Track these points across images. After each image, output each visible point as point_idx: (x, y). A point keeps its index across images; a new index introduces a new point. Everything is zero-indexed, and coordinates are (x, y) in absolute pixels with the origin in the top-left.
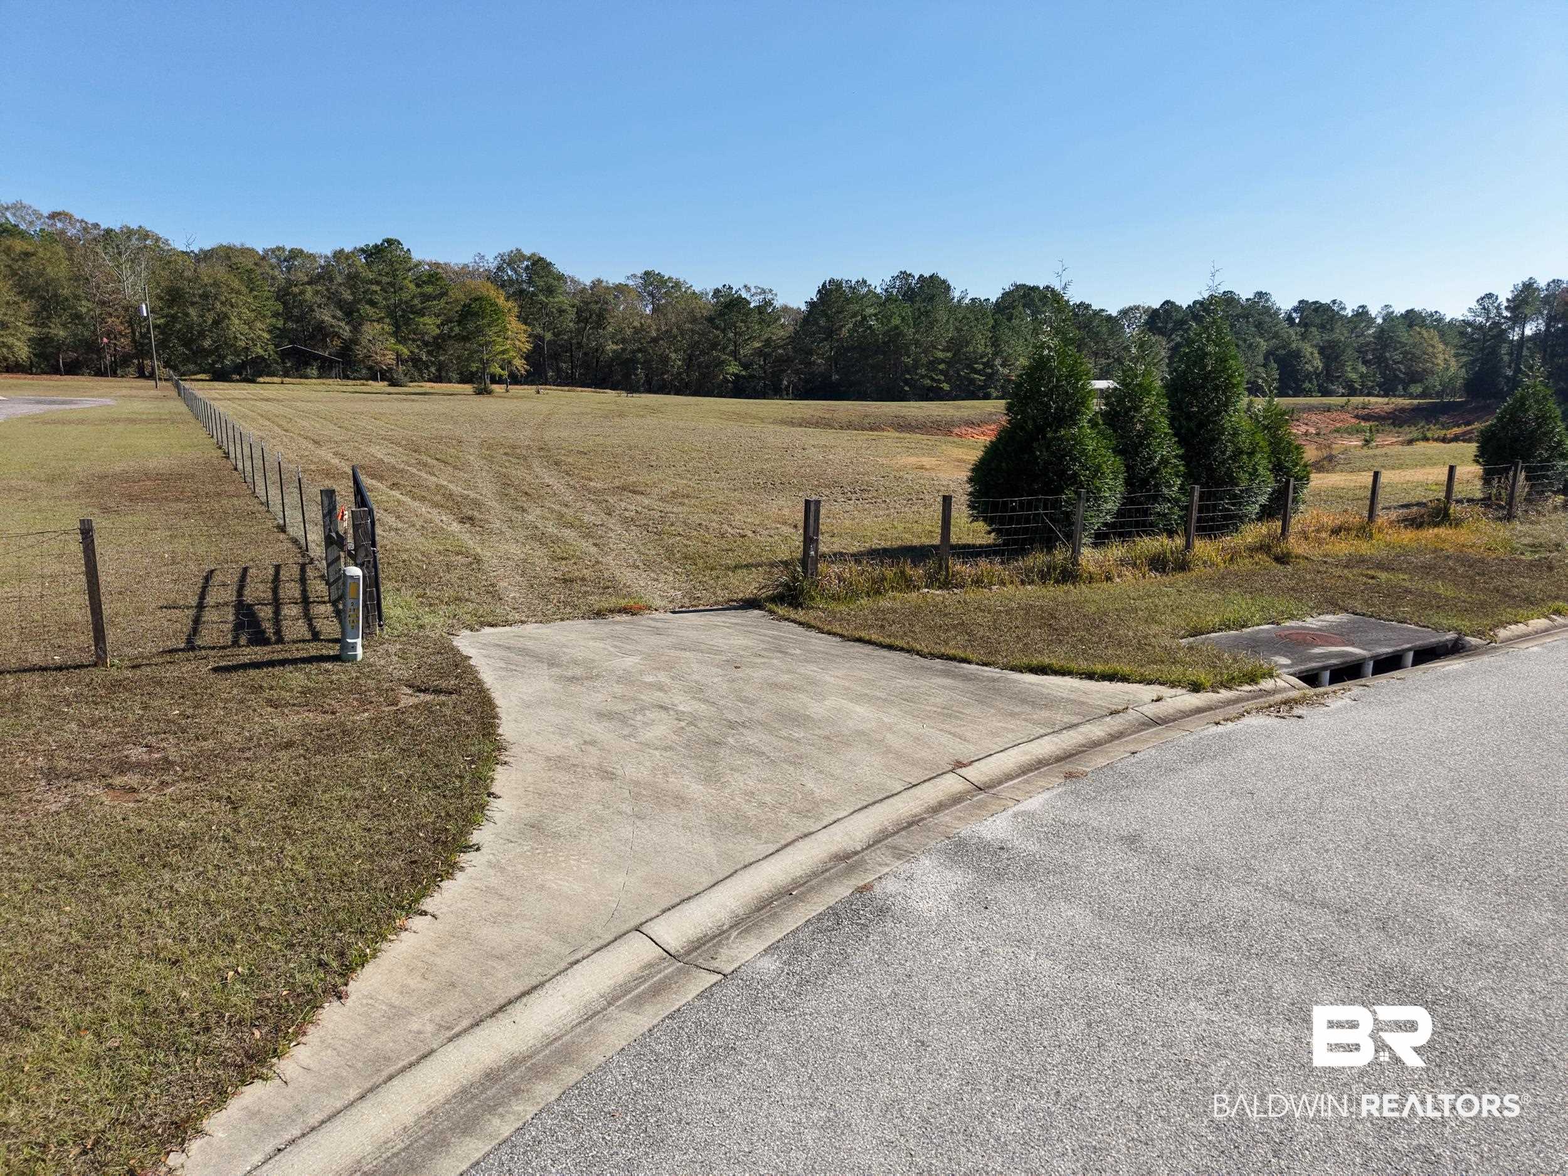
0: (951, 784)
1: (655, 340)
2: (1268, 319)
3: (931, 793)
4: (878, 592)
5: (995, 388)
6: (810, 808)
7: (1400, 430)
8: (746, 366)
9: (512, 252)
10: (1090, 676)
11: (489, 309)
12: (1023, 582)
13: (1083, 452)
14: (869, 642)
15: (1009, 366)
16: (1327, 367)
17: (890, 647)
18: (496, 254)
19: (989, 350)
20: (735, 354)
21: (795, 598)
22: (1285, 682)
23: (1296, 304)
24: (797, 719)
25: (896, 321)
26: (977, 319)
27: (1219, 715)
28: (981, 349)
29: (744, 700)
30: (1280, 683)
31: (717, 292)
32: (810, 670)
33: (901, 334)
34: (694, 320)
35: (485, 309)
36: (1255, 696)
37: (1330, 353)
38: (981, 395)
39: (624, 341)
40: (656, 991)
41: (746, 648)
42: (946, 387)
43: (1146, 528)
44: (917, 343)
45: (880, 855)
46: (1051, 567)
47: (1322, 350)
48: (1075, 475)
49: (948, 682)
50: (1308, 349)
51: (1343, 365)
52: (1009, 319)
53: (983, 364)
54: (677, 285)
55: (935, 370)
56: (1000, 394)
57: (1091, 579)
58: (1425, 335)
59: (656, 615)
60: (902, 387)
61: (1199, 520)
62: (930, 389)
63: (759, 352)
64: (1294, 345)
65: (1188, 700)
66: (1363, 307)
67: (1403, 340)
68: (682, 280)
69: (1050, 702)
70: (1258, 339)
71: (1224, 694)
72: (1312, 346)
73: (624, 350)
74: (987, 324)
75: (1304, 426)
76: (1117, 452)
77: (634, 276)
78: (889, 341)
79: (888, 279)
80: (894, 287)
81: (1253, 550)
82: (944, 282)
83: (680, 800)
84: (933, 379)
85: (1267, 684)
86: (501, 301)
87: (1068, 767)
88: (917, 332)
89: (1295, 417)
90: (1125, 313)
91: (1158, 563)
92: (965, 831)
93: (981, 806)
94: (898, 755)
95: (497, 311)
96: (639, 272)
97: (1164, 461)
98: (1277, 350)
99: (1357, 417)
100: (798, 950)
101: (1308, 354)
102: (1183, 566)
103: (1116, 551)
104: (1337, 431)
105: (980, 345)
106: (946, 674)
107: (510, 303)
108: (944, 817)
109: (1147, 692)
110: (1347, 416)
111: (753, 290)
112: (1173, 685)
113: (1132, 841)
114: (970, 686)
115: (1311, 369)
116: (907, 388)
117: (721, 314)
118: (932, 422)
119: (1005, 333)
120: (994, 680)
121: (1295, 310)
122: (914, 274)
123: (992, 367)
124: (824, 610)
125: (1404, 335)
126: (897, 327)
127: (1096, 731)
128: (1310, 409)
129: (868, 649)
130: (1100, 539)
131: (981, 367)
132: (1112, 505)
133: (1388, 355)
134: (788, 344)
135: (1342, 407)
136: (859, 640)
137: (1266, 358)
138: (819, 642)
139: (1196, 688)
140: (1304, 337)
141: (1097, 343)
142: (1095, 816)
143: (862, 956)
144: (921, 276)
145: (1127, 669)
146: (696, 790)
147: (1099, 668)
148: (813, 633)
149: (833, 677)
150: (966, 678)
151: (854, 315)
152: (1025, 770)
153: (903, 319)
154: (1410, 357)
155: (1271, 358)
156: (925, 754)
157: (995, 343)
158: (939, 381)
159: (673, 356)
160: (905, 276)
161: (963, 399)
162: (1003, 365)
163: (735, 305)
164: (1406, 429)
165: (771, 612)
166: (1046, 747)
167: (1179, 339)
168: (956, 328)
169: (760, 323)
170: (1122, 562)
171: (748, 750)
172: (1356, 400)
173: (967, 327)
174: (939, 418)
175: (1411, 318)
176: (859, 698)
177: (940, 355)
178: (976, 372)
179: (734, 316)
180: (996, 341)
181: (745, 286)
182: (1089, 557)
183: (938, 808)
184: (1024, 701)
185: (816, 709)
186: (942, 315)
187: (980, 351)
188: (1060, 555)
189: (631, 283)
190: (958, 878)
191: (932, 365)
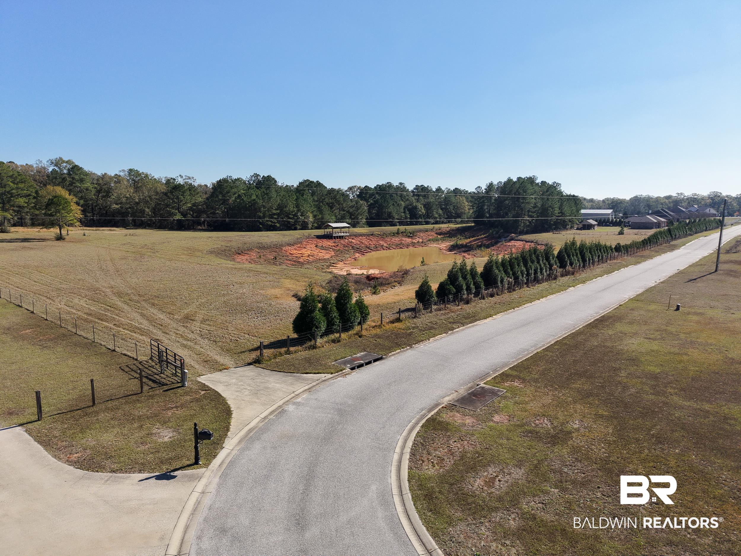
0: (293, 395)
1: (137, 203)
2: (405, 193)
3: (290, 397)
4: (275, 358)
5: (299, 225)
6: (274, 401)
7: (451, 239)
8: (184, 215)
9: (57, 158)
10: (315, 373)
11: (63, 202)
12: (305, 350)
13: (317, 318)
14: (276, 371)
15: (304, 215)
16: (427, 212)
17: (280, 372)
18: (48, 160)
19: (295, 209)
20: (178, 209)
21: (259, 362)
22: (348, 370)
23: (415, 187)
24: (267, 388)
25: (254, 197)
26: (289, 196)
27: (335, 378)
28: (292, 209)
29: (258, 386)
30: (346, 371)
31: (168, 181)
32: (267, 378)
33: (256, 203)
34: (157, 193)
35: (61, 201)
36: (341, 374)
37: (428, 206)
38: (293, 228)
39: (121, 203)
40: (263, 421)
41: (253, 375)
42: (278, 225)
43: (332, 332)
44: (264, 207)
45: (284, 405)
46: (311, 346)
47: (425, 206)
48: (315, 324)
49: (291, 378)
50: (420, 206)
51: (433, 211)
52: (303, 195)
53: (293, 215)
54: (147, 176)
55: (272, 218)
56: (301, 227)
57: (319, 347)
58: (461, 199)
59: (232, 369)
60: (259, 226)
61: (342, 328)
62: (271, 226)
63: (190, 209)
64: (414, 204)
65: (330, 376)
66: (439, 187)
67: (453, 201)
68: (149, 173)
69: (308, 379)
70: (401, 202)
71: (337, 374)
72: (420, 204)
73: (121, 207)
74: (293, 198)
75: (418, 239)
76: (324, 316)
77: (124, 171)
78: (251, 205)
79: (249, 177)
80: (252, 180)
81: (355, 334)
82: (274, 179)
83: (256, 402)
84: (271, 221)
85: (344, 371)
86: (67, 196)
87: (309, 390)
88: (264, 202)
89: (415, 235)
90: (350, 189)
91: (334, 341)
92: (295, 401)
93: (297, 397)
94: (285, 392)
95: (67, 202)
96: (127, 168)
97: (335, 317)
98: (408, 206)
99: (436, 234)
100: (277, 416)
101: (419, 207)
102: (339, 341)
103: (325, 339)
104: (429, 240)
105: (291, 207)
106: (291, 376)
107: (71, 196)
108: (292, 400)
109: (323, 375)
110: (433, 233)
111: (184, 177)
112: (328, 373)
113: (316, 399)
114: (295, 378)
115: (421, 213)
116: (261, 226)
117: (171, 192)
118: (274, 245)
119: (301, 201)
120: (299, 376)
121: (415, 189)
122: (260, 174)
123: (297, 216)
124: (265, 364)
125: (453, 200)
126: (254, 200)
127: (314, 384)
128: (420, 231)
129: (276, 372)
130: (322, 336)
131: (292, 216)
132: (323, 329)
133: (448, 207)
134: (203, 204)
135: (432, 230)
136: (274, 371)
137: (404, 209)
138: (267, 372)
139: (332, 373)
140: (418, 201)
141: (339, 205)
142: (312, 397)
143: (284, 416)
144: (264, 176)
145: (321, 371)
146: (257, 401)
147: (316, 372)
148: (265, 370)
149: (271, 379)
150: (294, 376)
151: (235, 194)
152: (303, 392)
153: (257, 196)
154: (456, 207)
155: (406, 209)
156: (289, 391)
157: (297, 206)
158: (274, 223)
159: (147, 210)
160: (257, 175)
161: (285, 230)
162: (302, 215)
163: (177, 188)
164: (453, 239)
165: (255, 366)
166: (307, 387)
167: (372, 201)
168: (280, 200)
169: (190, 196)
170: (326, 342)
171: (262, 394)
172: (437, 226)
173: (285, 200)
174: (276, 243)
175: (457, 191)
176: (277, 383)
177: (274, 212)
178: (290, 218)
179: (176, 193)
180: (298, 205)
181: (180, 175)
182: (319, 341)
183: (291, 398)
184: (304, 380)
185: (270, 386)
186: (274, 194)
187: (291, 210)
188: (313, 343)
189: (122, 174)
190: (294, 406)
191: (271, 216)
